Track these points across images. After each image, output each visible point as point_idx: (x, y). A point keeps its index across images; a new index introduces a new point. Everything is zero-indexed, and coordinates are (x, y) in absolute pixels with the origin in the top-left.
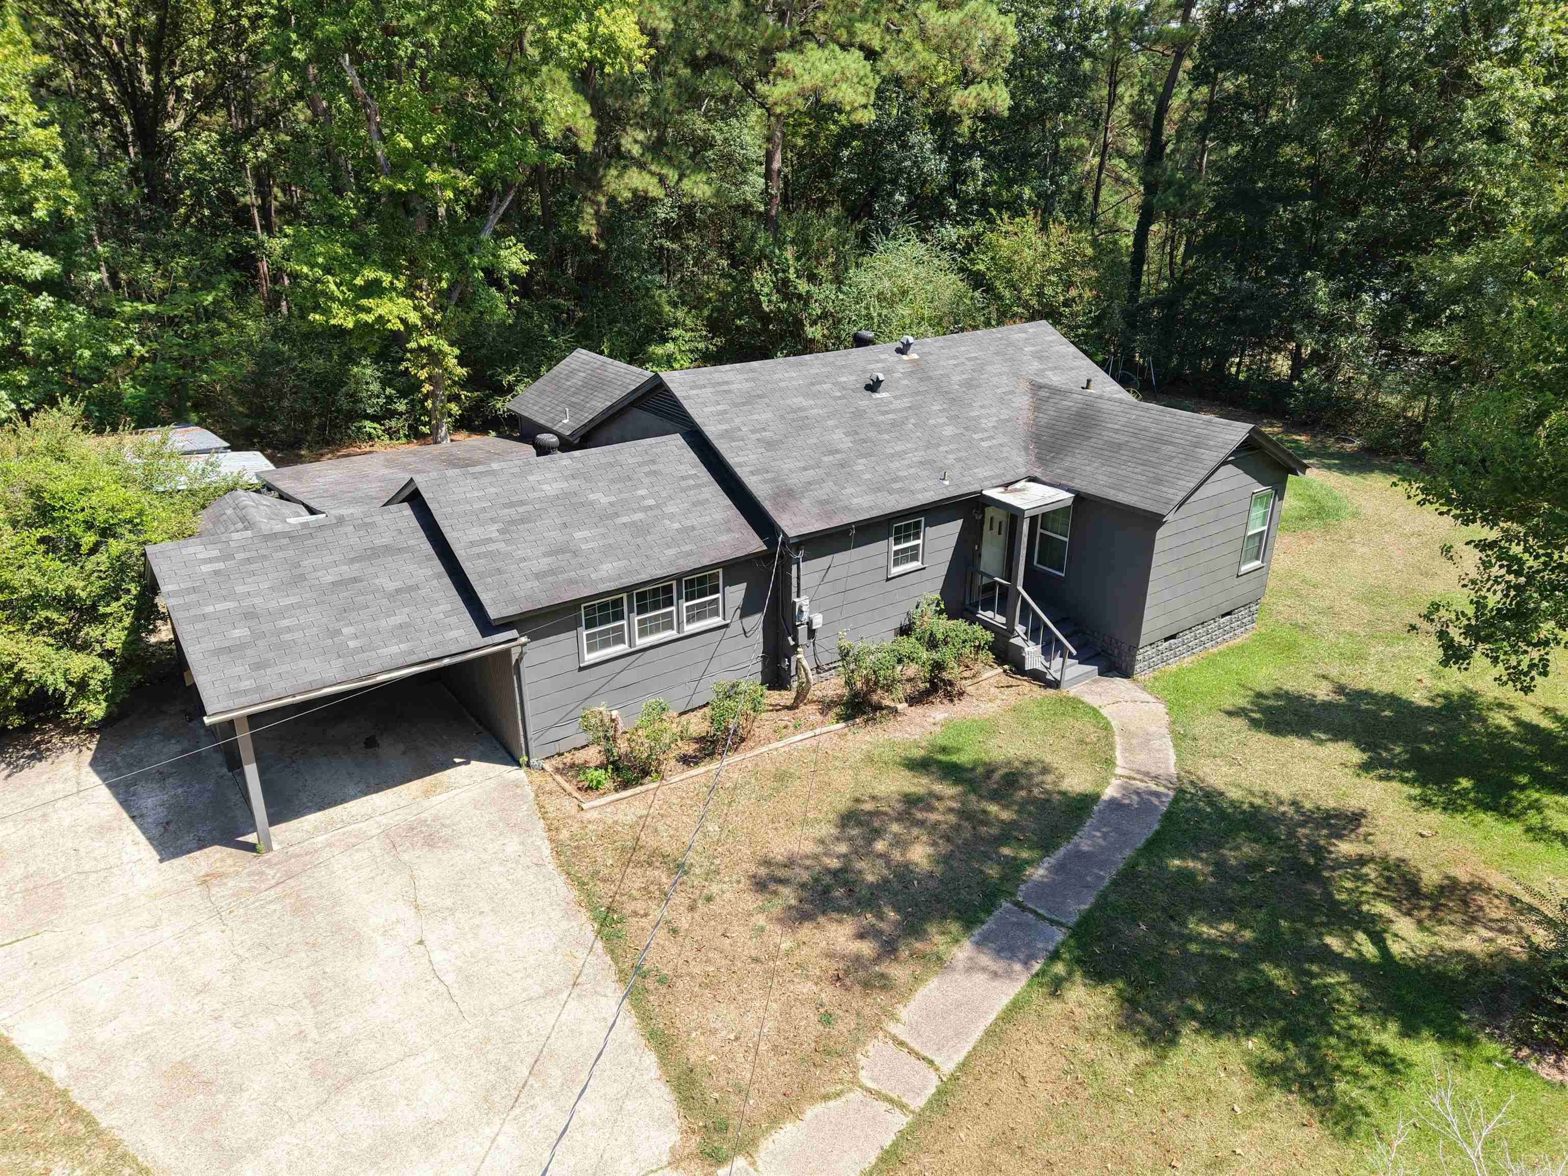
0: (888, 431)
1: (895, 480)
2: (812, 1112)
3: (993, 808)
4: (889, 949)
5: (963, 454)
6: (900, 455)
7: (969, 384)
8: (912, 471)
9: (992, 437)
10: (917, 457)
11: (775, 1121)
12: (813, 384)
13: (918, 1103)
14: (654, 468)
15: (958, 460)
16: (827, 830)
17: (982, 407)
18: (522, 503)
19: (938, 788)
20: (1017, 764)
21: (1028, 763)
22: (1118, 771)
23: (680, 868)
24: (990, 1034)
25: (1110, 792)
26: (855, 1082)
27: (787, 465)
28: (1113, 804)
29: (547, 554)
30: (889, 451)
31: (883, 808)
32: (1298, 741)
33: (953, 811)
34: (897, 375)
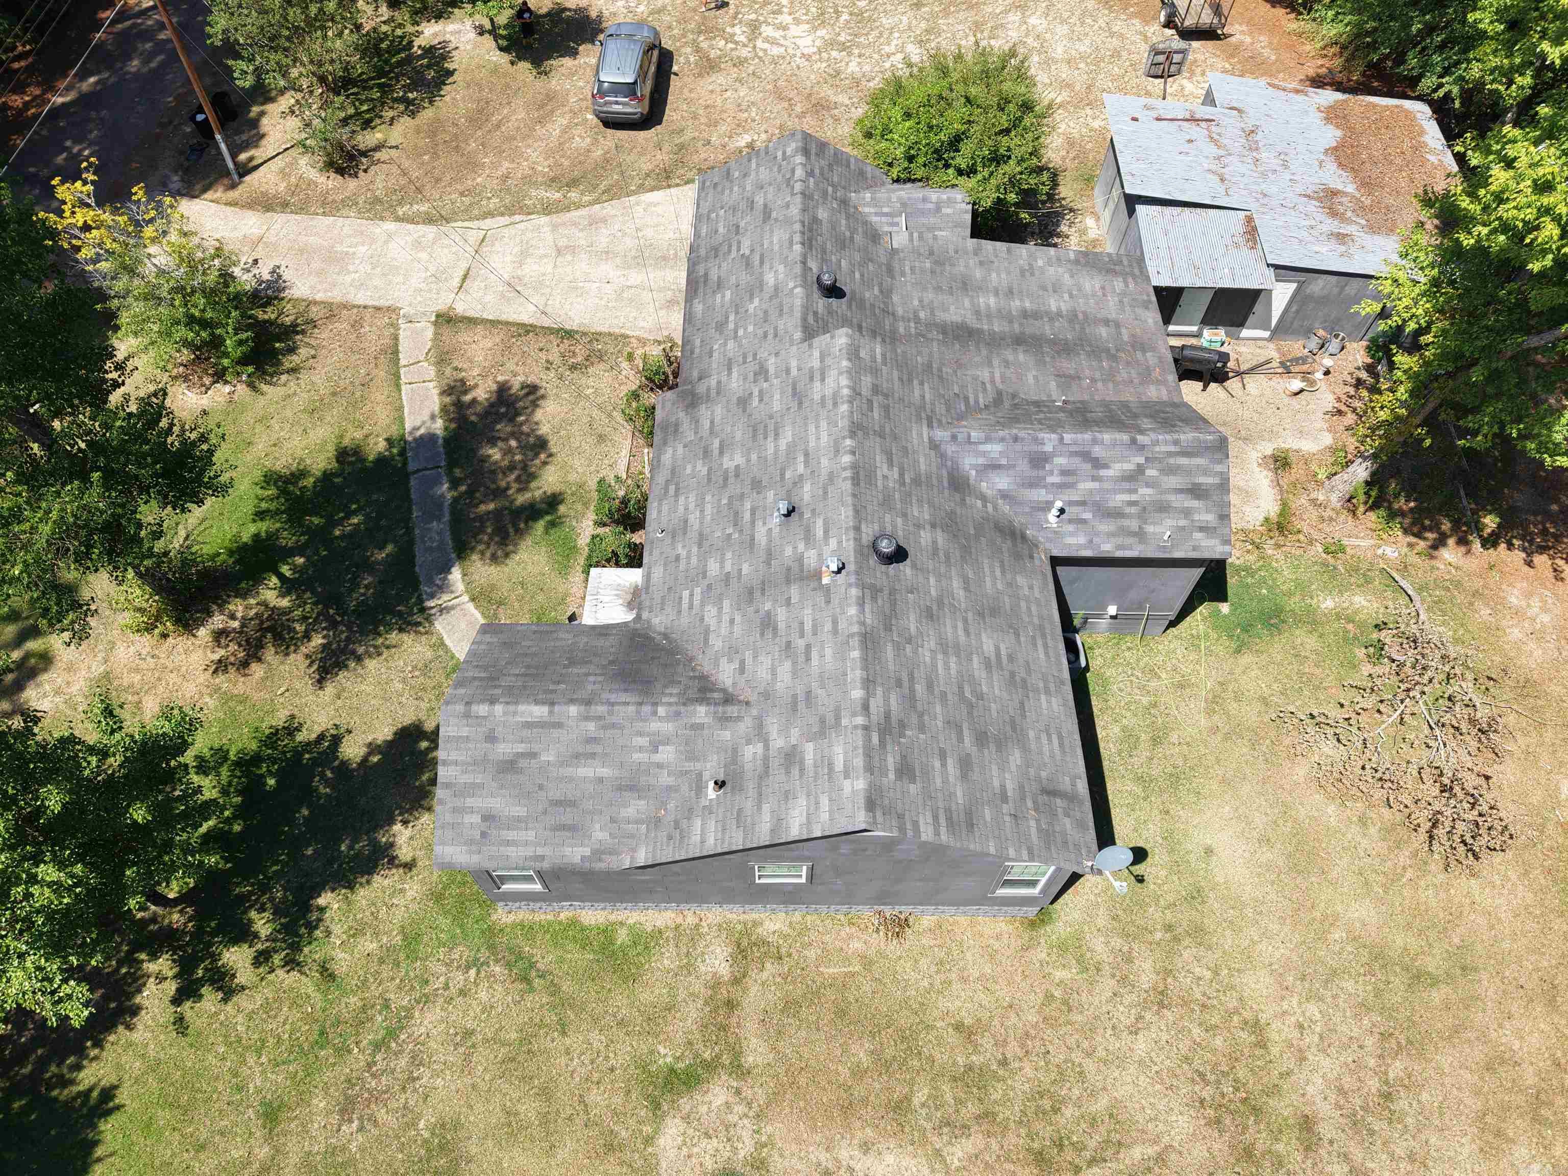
0: (730, 504)
1: (677, 490)
3: (491, 506)
4: (457, 404)
5: (682, 565)
6: (701, 505)
7: (768, 624)
8: (681, 509)
9: (691, 607)
10: (694, 519)
12: (806, 455)
13: (402, 371)
14: (770, 337)
15: (678, 558)
16: (544, 430)
17: (732, 621)
19: (528, 495)
20: (511, 548)
21: (507, 555)
22: (466, 598)
23: (573, 368)
24: (400, 408)
25: (456, 575)
27: (719, 410)
28: (447, 569)
30: (708, 498)
31: (537, 462)
32: (384, 733)
33: (508, 488)
34: (801, 547)
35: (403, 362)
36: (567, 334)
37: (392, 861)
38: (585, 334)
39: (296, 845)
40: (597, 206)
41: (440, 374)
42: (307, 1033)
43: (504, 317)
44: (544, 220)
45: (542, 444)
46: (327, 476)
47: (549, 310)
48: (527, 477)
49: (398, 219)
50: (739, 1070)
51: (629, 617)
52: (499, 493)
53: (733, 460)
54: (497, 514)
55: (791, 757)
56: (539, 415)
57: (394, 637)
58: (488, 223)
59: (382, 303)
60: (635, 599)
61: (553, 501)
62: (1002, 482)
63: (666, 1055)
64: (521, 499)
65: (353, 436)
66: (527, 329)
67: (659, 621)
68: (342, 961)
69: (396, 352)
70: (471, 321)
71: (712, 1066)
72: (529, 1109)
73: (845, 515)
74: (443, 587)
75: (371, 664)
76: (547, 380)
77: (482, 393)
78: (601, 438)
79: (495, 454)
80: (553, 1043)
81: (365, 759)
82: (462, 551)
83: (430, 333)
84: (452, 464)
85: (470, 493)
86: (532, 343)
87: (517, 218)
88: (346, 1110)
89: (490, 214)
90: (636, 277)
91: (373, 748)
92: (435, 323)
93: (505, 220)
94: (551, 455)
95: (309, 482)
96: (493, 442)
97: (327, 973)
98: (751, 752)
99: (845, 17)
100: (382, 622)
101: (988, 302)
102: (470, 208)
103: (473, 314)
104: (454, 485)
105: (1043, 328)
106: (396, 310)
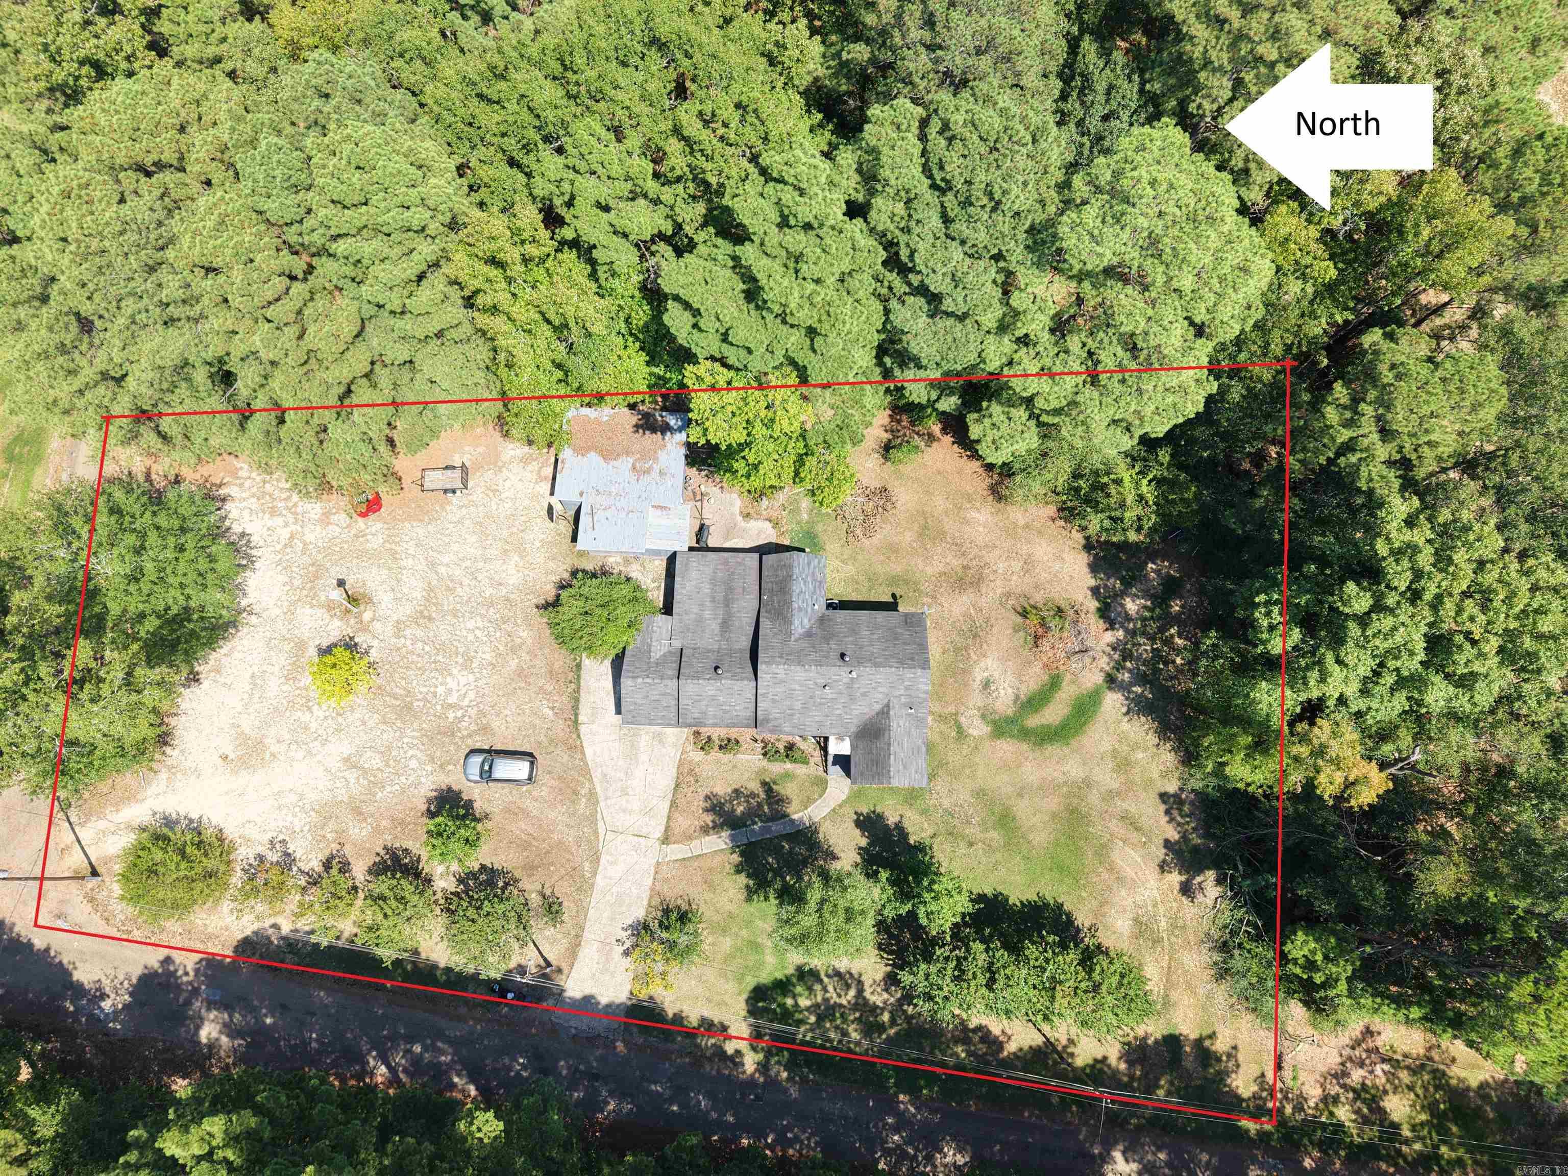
0: (816, 706)
2: (681, 845)
3: (766, 807)
4: (714, 828)
5: (834, 722)
6: (813, 717)
7: (864, 695)
8: (812, 723)
9: (850, 719)
10: (818, 719)
11: (674, 843)
12: (806, 681)
13: (694, 855)
14: (741, 693)
15: (831, 724)
16: (729, 790)
17: (860, 705)
18: (702, 695)
19: (761, 794)
20: (784, 797)
21: (787, 798)
23: (697, 781)
24: (715, 852)
25: (795, 817)
26: (689, 845)
28: (793, 821)
30: (810, 714)
31: (744, 792)
32: (858, 832)
33: (757, 802)
34: (840, 683)
35: (690, 855)
36: (677, 785)
37: (900, 822)
38: (678, 778)
39: (896, 854)
40: (594, 779)
41: (697, 838)
42: (951, 838)
43: (665, 815)
44: (602, 804)
45: (736, 791)
46: (749, 876)
47: (662, 795)
48: (753, 795)
49: (594, 874)
50: (956, 714)
51: (848, 739)
52: (760, 805)
53: (798, 705)
54: (769, 804)
55: (907, 688)
56: (721, 793)
57: (821, 835)
58: (601, 831)
59: (652, 873)
60: (841, 738)
61: (764, 784)
62: (806, 621)
63: (954, 734)
64: (763, 796)
65: (729, 868)
66: (673, 804)
67: (853, 729)
68: (930, 832)
69: (684, 859)
70: (667, 828)
71: (956, 721)
72: (967, 771)
73: (834, 669)
74: (801, 820)
75: (831, 842)
76: (703, 792)
77: (709, 818)
78: (735, 766)
79: (740, 809)
80: (951, 766)
81: (867, 837)
82: (785, 816)
83: (673, 846)
84: (745, 826)
85: (759, 816)
86: (682, 801)
87: (599, 816)
88: (970, 823)
89: (596, 832)
90: (644, 757)
91: (863, 835)
92: (668, 844)
93: (600, 824)
94: (741, 787)
95: (751, 882)
96: (734, 811)
97: (933, 836)
98: (903, 700)
99: (440, 658)
100: (814, 841)
101: (707, 614)
102: (589, 841)
103: (663, 828)
104: (755, 823)
105: (720, 596)
106: (658, 863)
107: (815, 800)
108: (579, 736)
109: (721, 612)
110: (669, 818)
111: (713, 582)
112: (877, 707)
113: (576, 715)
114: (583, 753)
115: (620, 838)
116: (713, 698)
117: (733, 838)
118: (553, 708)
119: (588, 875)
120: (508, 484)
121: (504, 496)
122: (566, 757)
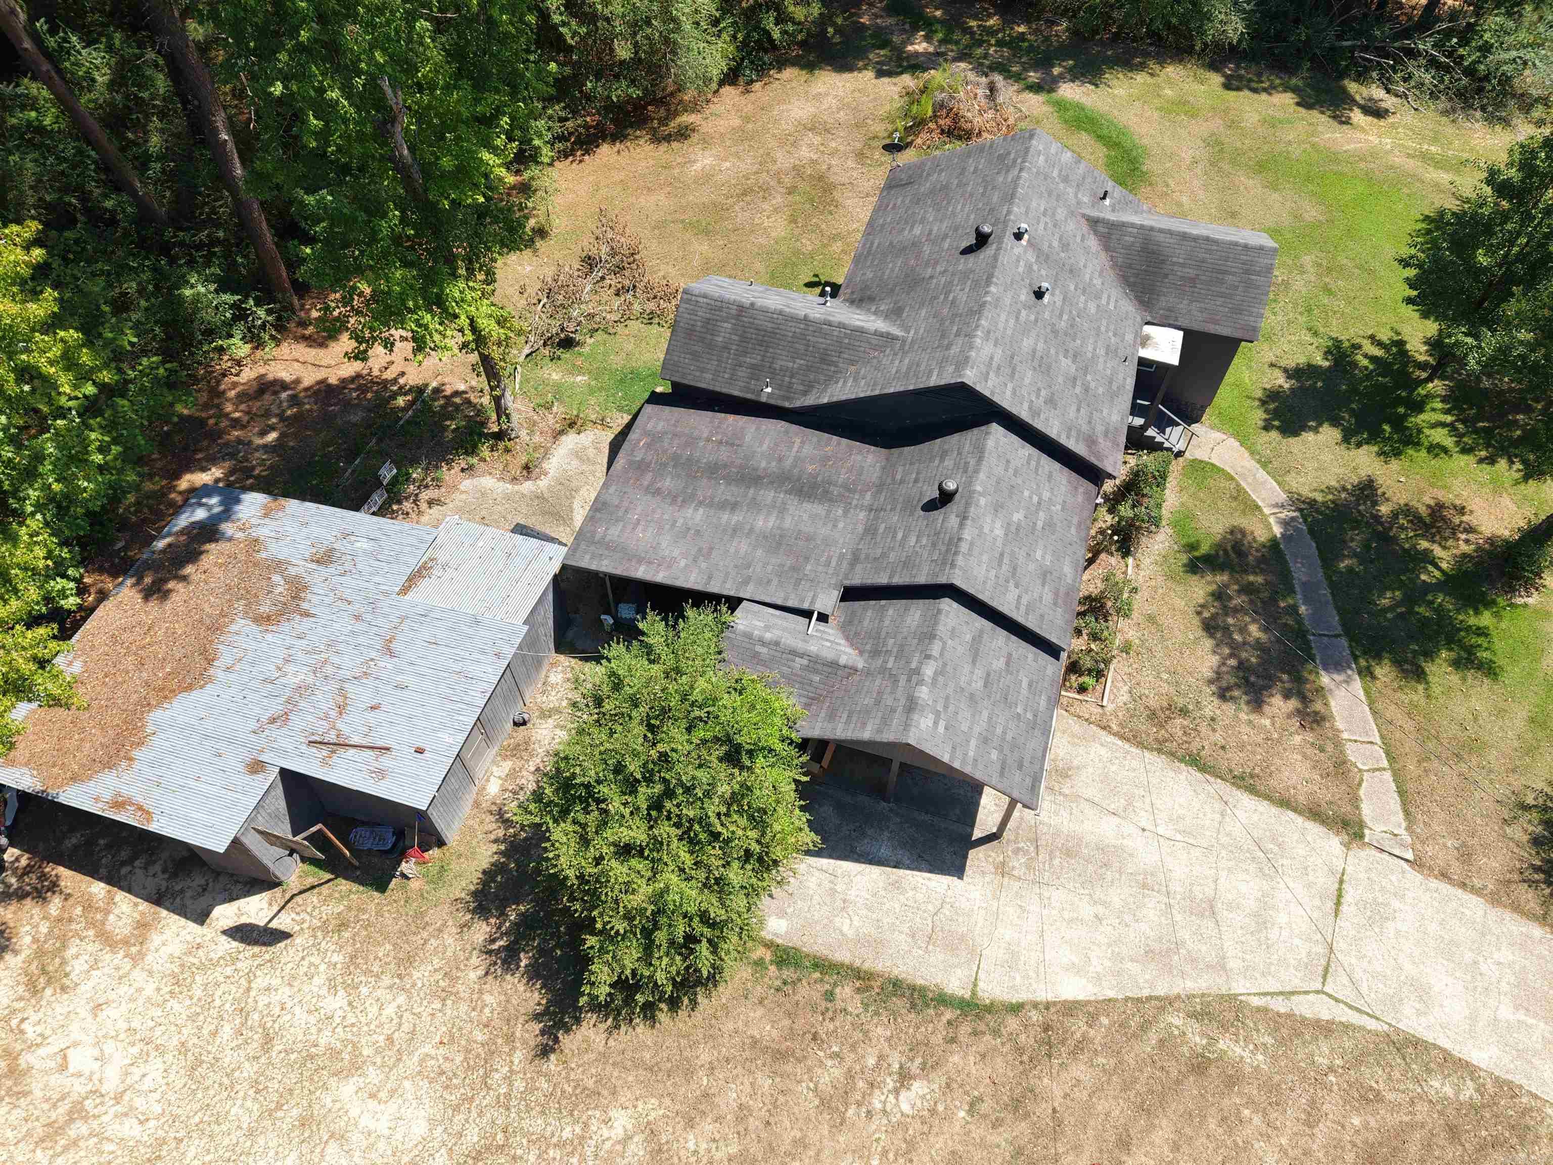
0: (1075, 335)
1: (1110, 381)
2: (1362, 792)
3: (1251, 578)
5: (1112, 326)
6: (1095, 355)
7: (1065, 246)
8: (1109, 365)
9: (1109, 296)
10: (1101, 349)
11: (1357, 808)
12: (1017, 317)
13: (1385, 764)
15: (1115, 335)
16: (1207, 642)
17: (1085, 266)
18: (1002, 555)
19: (1218, 579)
20: (1228, 536)
21: (1232, 533)
22: (1266, 511)
23: (1184, 712)
24: (1374, 713)
25: (1277, 530)
26: (1360, 770)
27: (1071, 414)
28: (1285, 537)
29: (1043, 585)
30: (1089, 355)
31: (1213, 610)
33: (1239, 592)
34: (1035, 267)
35: (1388, 776)
36: (1192, 761)
37: (1286, 370)
38: (1172, 754)
40: (1161, 991)
41: (1338, 744)
43: (1274, 810)
44: (1239, 987)
45: (1209, 628)
46: (1429, 655)
47: (1218, 806)
48: (1221, 597)
51: (1147, 328)
52: (1246, 589)
53: (1068, 366)
54: (1245, 571)
56: (1213, 662)
57: (1319, 497)
58: (1324, 1010)
59: (1445, 888)
60: (1146, 338)
61: (1195, 567)
64: (1223, 578)
66: (1243, 783)
68: (1305, 334)
69: (1401, 793)
70: (1315, 813)
73: (1004, 264)
74: (1286, 523)
75: (1333, 483)
76: (1209, 701)
77: (1280, 704)
79: (1257, 632)
81: (1320, 425)
82: (1274, 547)
83: (1367, 811)
84: (1300, 631)
85: (1275, 598)
86: (1235, 760)
87: (1280, 1006)
89: (1326, 1029)
92: (1361, 825)
94: (1199, 613)
95: (1445, 655)
96: (1259, 646)
98: (1085, 198)
100: (1333, 510)
101: (764, 522)
102: (1359, 1060)
103: (1314, 829)
104: (1293, 609)
105: (723, 491)
106: (1417, 864)
107: (1239, 489)
108: (1016, 1009)
109: (768, 495)
110: (1285, 803)
111: (679, 499)
112: (1093, 243)
113: (943, 1000)
114: (1070, 1008)
115: (1345, 955)
116: (1014, 533)
117: (1335, 665)
118: (904, 1078)
119: (1469, 1092)
120: (80, 1060)
121: (111, 1084)
122: (1080, 1070)
